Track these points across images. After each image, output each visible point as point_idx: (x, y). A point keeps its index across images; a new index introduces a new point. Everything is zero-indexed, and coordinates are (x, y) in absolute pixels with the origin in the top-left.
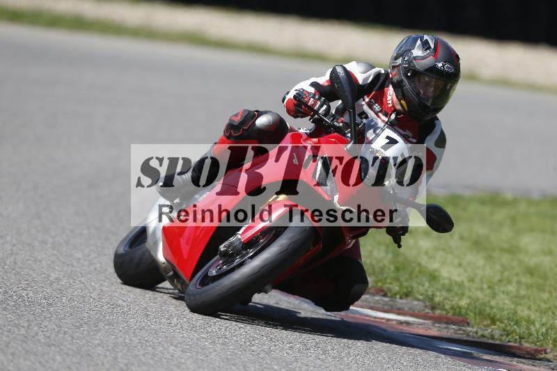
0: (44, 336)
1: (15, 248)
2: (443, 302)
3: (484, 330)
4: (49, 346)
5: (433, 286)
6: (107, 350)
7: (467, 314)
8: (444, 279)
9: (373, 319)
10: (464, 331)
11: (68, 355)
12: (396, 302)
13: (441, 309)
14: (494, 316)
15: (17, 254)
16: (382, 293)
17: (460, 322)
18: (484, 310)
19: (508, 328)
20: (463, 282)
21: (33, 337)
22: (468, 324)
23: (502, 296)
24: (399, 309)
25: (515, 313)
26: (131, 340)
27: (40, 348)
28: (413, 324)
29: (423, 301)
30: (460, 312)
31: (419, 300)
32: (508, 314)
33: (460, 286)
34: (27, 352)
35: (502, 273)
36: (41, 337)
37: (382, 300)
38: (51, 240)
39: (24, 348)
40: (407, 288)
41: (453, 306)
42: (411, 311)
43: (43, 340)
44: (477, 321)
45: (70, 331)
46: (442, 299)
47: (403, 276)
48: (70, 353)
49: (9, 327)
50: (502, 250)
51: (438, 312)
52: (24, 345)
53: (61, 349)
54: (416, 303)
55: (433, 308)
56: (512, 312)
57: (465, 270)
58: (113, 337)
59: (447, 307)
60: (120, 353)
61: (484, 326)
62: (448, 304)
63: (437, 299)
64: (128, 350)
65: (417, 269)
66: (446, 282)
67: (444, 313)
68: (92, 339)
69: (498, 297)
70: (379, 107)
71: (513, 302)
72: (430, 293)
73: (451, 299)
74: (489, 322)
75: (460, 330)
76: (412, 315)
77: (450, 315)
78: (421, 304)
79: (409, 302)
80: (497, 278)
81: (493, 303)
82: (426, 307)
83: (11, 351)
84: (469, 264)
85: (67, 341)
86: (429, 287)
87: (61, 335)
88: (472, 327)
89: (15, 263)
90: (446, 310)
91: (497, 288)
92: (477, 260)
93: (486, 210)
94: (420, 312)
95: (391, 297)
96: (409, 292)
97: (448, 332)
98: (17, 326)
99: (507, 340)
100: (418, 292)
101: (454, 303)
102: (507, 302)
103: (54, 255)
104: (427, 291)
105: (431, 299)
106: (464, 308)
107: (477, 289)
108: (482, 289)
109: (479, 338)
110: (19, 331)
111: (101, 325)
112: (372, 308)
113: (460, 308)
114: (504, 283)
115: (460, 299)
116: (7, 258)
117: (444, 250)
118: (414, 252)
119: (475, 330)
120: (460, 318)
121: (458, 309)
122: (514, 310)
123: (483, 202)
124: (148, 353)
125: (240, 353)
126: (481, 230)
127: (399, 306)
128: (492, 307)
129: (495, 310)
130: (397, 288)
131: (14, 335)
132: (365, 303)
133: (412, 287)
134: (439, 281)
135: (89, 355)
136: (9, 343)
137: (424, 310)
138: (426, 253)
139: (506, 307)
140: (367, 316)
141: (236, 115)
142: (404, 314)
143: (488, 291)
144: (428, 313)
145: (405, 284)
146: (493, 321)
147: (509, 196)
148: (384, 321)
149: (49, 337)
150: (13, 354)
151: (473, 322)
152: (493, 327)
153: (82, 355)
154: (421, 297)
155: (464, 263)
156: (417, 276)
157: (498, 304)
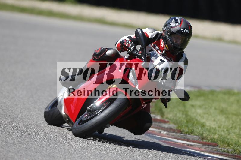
0: (34, 148)
1: (22, 110)
2: (207, 136)
3: (224, 149)
4: (36, 153)
5: (202, 129)
6: (61, 155)
7: (217, 142)
8: (207, 126)
9: (176, 143)
10: (216, 149)
11: (44, 156)
12: (187, 136)
13: (206, 139)
14: (229, 143)
15: (23, 113)
16: (181, 132)
17: (214, 145)
18: (225, 140)
19: (235, 148)
20: (216, 128)
21: (30, 149)
22: (218, 146)
23: (232, 134)
24: (188, 139)
25: (238, 141)
26: (72, 150)
27: (32, 154)
28: (194, 146)
29: (198, 136)
30: (214, 141)
31: (196, 135)
32: (235, 142)
33: (214, 130)
34: (27, 155)
35: (233, 124)
36: (33, 149)
37: (181, 135)
38: (37, 107)
39: (25, 153)
40: (191, 130)
41: (211, 138)
42: (193, 140)
43: (34, 150)
44: (222, 145)
45: (45, 146)
46: (206, 135)
47: (190, 125)
48: (45, 155)
49: (19, 144)
50: (233, 114)
51: (205, 141)
52: (26, 152)
53: (41, 154)
54: (195, 136)
55: (203, 139)
56: (237, 141)
57: (217, 123)
58: (64, 149)
59: (209, 138)
60: (67, 156)
61: (224, 147)
62: (209, 137)
63: (204, 135)
64: (71, 155)
65: (196, 122)
66: (209, 128)
67: (207, 141)
68: (55, 150)
69: (231, 135)
70: (158, 48)
71: (237, 137)
72: (201, 132)
73: (210, 135)
74: (227, 145)
75: (214, 148)
76: (193, 142)
77: (210, 142)
78: (197, 137)
79: (192, 136)
80: (230, 126)
81: (228, 137)
82: (199, 138)
83: (19, 154)
84: (219, 120)
85: (44, 151)
86: (201, 130)
87: (41, 148)
88: (219, 147)
89: (22, 116)
90: (208, 140)
91: (230, 130)
92: (222, 118)
93: (226, 97)
94: (196, 140)
95: (184, 134)
96: (192, 132)
97: (209, 149)
98: (22, 144)
99: (234, 153)
100: (196, 132)
101: (211, 137)
102: (235, 137)
103: (39, 113)
104: (200, 131)
105: (202, 135)
106: (216, 139)
107: (222, 131)
108: (224, 131)
109: (222, 152)
110: (23, 146)
111: (59, 144)
112: (176, 139)
113: (214, 139)
114: (233, 129)
115: (214, 135)
116: (18, 115)
117: (207, 114)
118: (195, 115)
119: (221, 148)
120: (214, 144)
121: (213, 140)
122: (238, 140)
123: (225, 93)
124: (79, 156)
125: (119, 157)
126: (224, 105)
127: (188, 138)
128: (228, 139)
129: (229, 140)
130: (187, 130)
131: (21, 148)
132: (173, 136)
133: (193, 130)
134: (205, 127)
135: (53, 157)
136: (19, 151)
137: (198, 140)
138: (200, 115)
139: (234, 139)
140: (174, 142)
141: (97, 50)
142: (190, 141)
143: (226, 132)
144: (200, 141)
145: (191, 128)
146: (229, 145)
147: (236, 91)
148: (181, 144)
149: (36, 149)
150: (21, 156)
151: (220, 145)
152: (228, 147)
153: (50, 157)
154: (197, 134)
155: (216, 120)
156: (195, 125)
157: (230, 137)
